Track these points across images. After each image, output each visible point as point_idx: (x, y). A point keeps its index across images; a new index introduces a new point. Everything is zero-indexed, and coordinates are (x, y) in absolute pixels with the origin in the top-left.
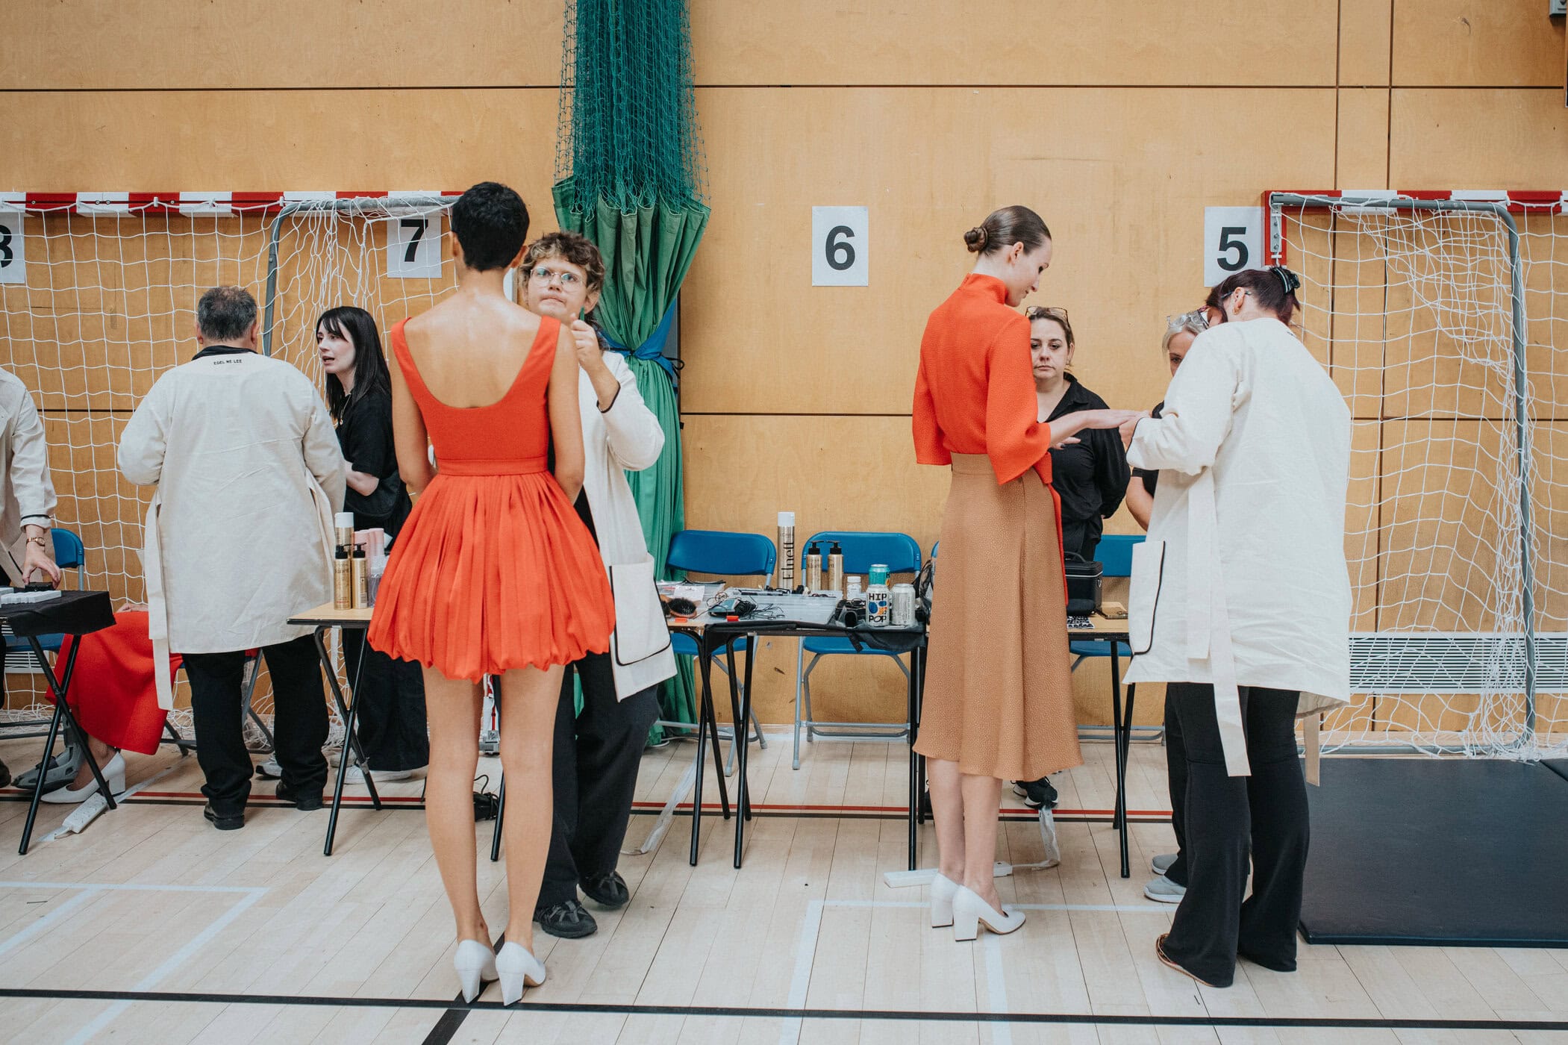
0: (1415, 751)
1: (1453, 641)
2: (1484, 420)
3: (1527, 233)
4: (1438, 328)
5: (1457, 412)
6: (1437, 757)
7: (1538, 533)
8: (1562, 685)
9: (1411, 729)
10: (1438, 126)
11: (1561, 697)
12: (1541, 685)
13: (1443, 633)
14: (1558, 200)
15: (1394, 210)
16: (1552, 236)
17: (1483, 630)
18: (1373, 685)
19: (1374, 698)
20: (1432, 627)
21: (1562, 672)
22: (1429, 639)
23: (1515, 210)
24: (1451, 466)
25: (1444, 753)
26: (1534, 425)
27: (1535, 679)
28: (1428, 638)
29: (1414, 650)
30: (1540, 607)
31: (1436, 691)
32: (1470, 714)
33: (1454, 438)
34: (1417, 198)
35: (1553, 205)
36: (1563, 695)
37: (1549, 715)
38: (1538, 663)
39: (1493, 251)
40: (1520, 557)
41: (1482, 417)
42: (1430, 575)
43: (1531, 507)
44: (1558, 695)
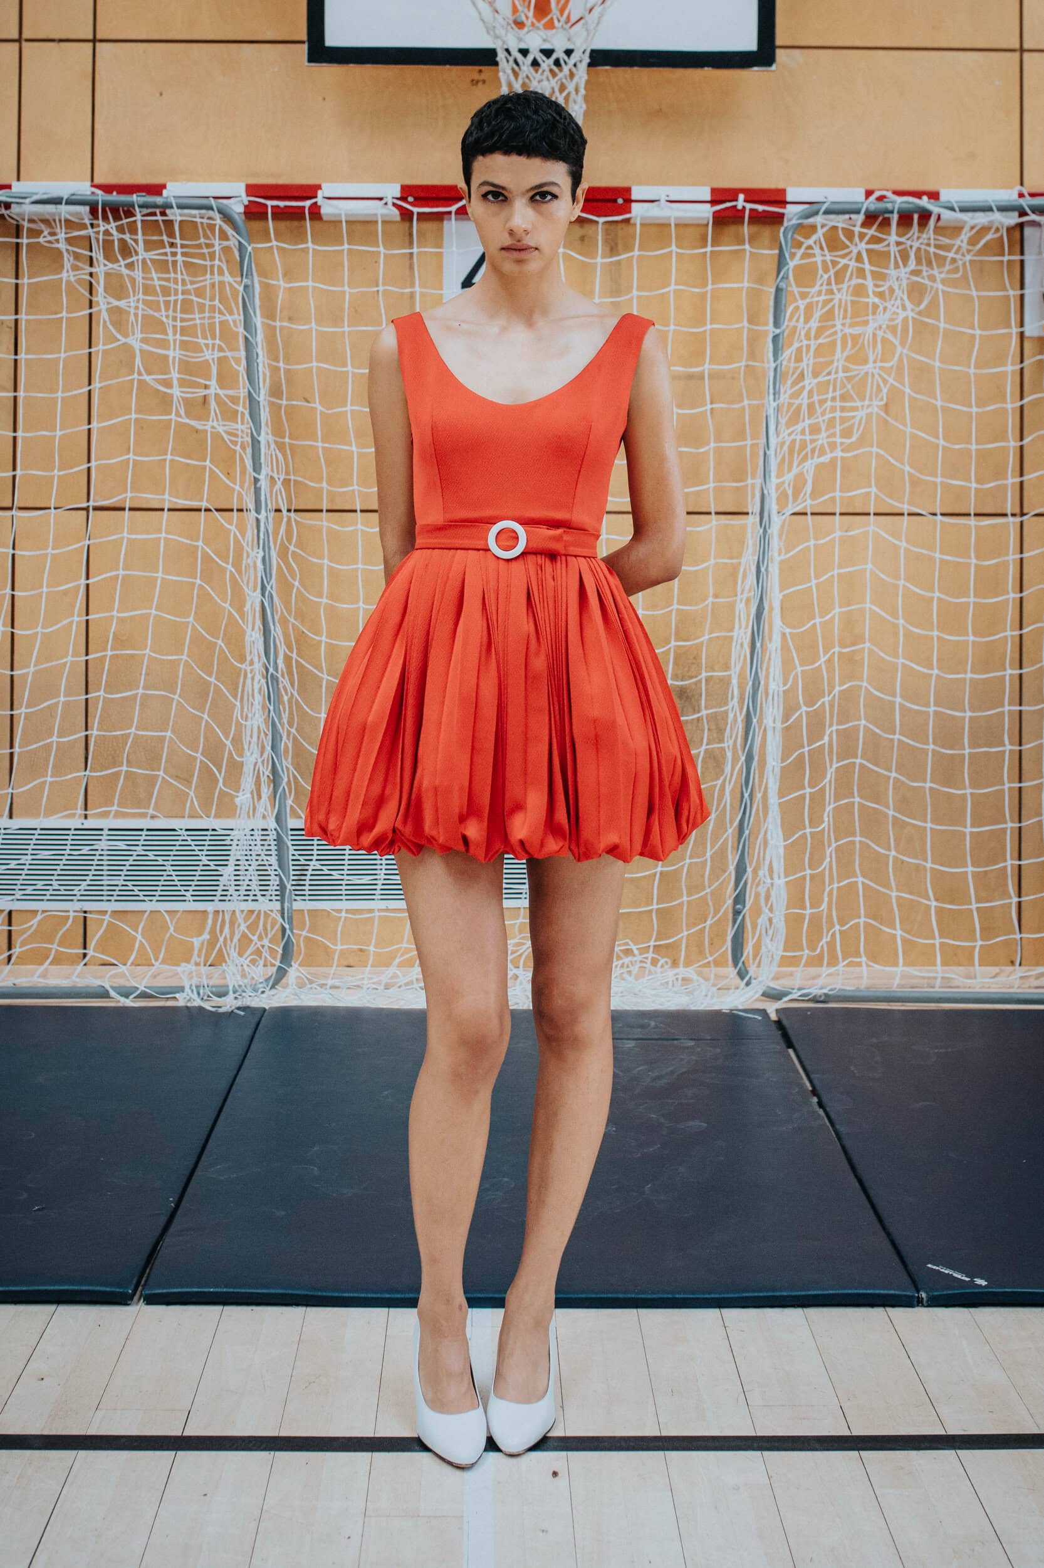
0: (105, 995)
1: (183, 832)
2: (207, 510)
3: (274, 243)
4: (136, 376)
5: (166, 496)
6: (128, 1002)
8: (344, 897)
9: (116, 962)
10: (161, 94)
11: (343, 914)
13: (168, 820)
14: (316, 197)
15: (85, 210)
16: (308, 248)
17: (217, 816)
18: (49, 897)
19: (85, 918)
20: (151, 811)
21: (342, 877)
22: (148, 830)
23: (254, 213)
24: (160, 574)
25: (144, 995)
27: (289, 887)
28: (145, 827)
29: (122, 845)
31: (163, 907)
32: (194, 940)
33: (164, 535)
34: (115, 193)
35: (307, 204)
36: (347, 911)
39: (212, 267)
41: (204, 504)
42: (135, 734)
44: (340, 911)
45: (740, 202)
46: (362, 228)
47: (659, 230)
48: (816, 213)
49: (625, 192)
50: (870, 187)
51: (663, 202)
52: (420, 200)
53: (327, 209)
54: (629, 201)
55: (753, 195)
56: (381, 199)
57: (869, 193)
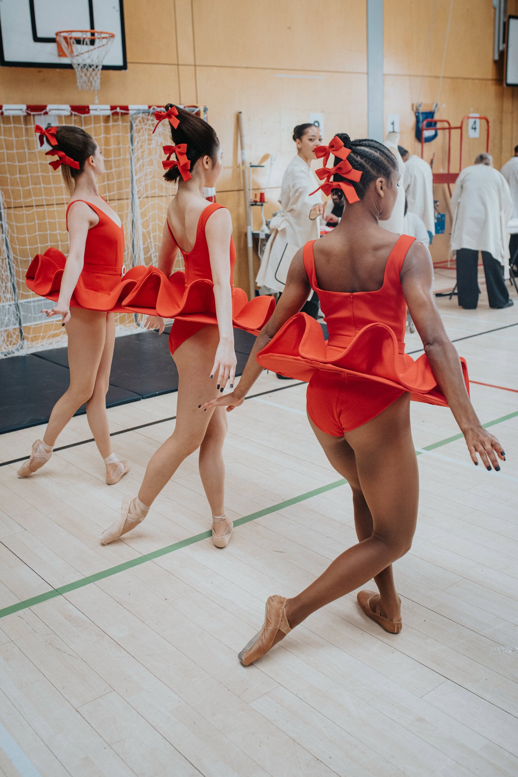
7: (14, 257)
12: (25, 322)
26: (6, 210)
30: (19, 290)
37: (29, 334)
38: (22, 313)
40: (8, 269)
43: (9, 246)
45: (118, 110)
46: (16, 119)
47: (97, 117)
48: (139, 113)
49: (88, 107)
50: (150, 105)
51: (98, 109)
52: (32, 111)
53: (6, 113)
54: (89, 110)
55: (122, 108)
56: (21, 110)
57: (150, 107)
